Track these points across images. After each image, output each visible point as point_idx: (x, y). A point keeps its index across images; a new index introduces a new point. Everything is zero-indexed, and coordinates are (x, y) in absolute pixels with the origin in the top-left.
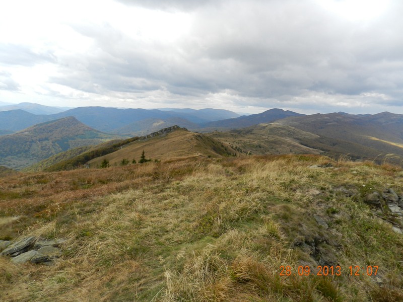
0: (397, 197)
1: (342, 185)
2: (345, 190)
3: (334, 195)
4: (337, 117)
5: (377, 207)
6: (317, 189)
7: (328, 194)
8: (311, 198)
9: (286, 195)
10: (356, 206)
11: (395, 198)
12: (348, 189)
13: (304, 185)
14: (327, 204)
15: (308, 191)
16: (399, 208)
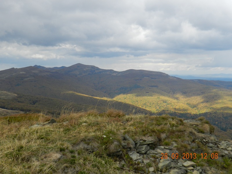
0: (133, 143)
1: (82, 141)
2: (86, 146)
3: (76, 155)
4: (34, 71)
5: (120, 158)
6: (57, 152)
7: (69, 155)
8: (54, 165)
9: (20, 169)
10: (103, 162)
11: (132, 144)
12: (88, 144)
13: (38, 150)
14: (74, 168)
15: (45, 157)
16: (138, 154)
